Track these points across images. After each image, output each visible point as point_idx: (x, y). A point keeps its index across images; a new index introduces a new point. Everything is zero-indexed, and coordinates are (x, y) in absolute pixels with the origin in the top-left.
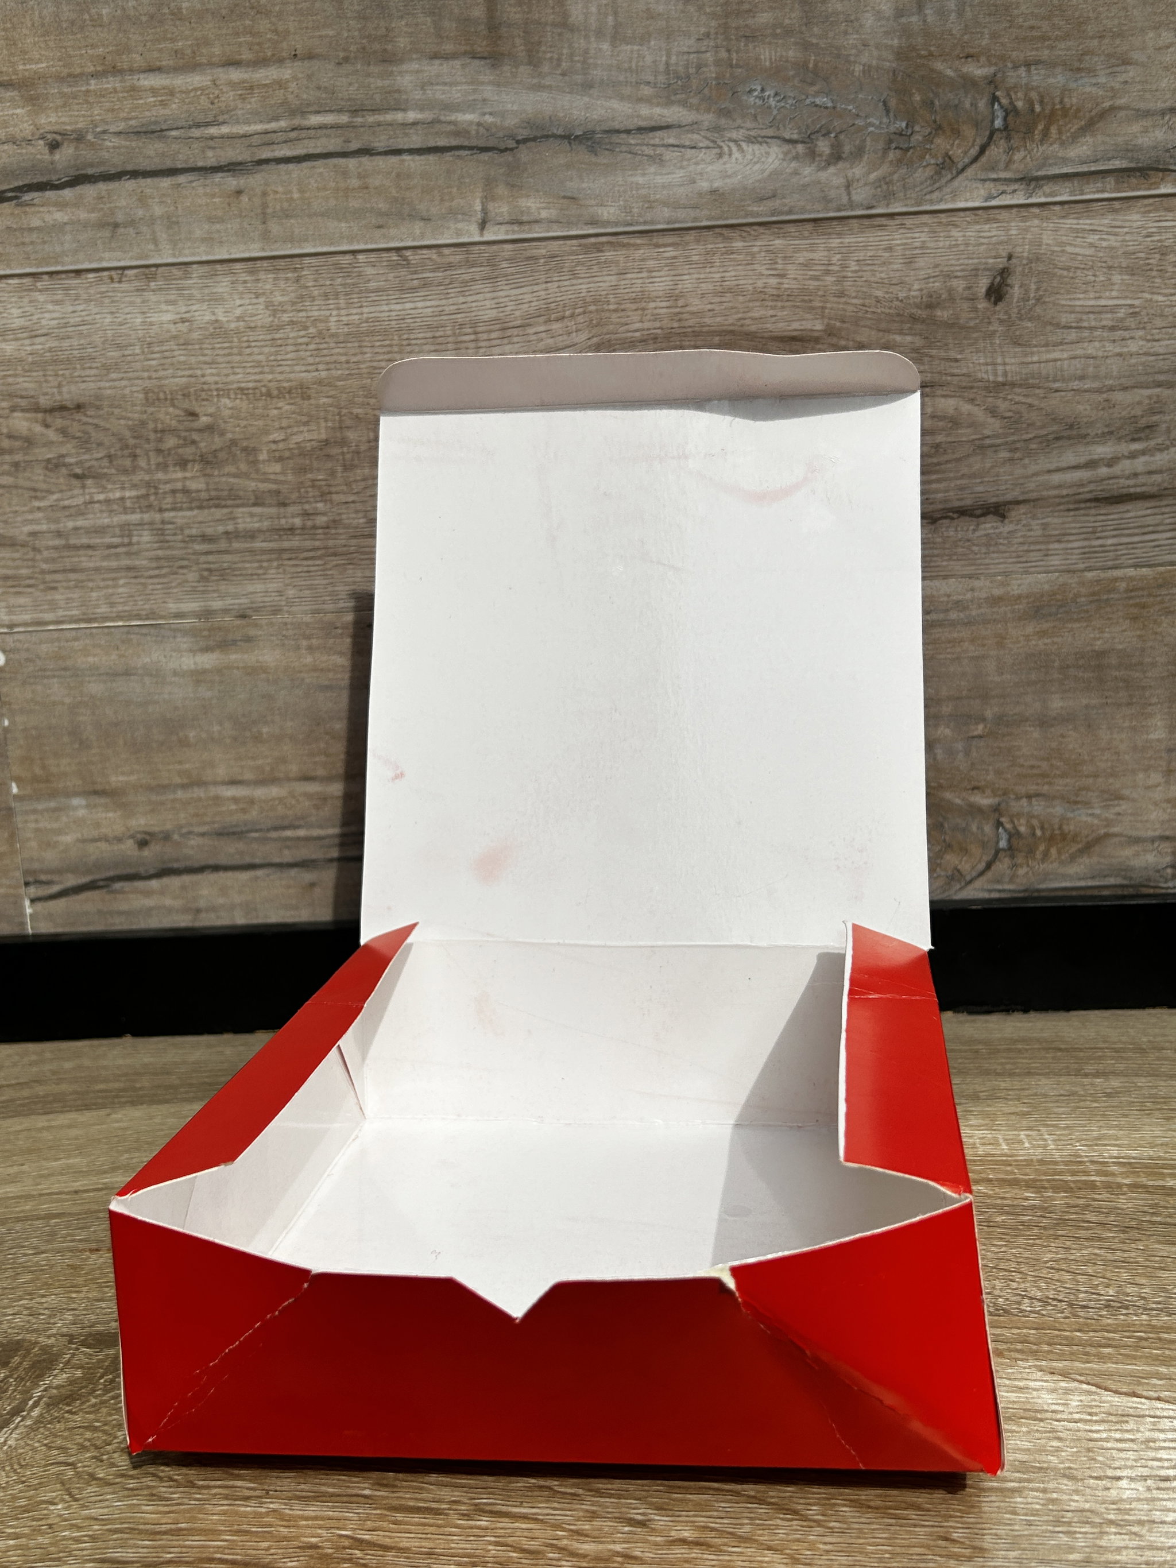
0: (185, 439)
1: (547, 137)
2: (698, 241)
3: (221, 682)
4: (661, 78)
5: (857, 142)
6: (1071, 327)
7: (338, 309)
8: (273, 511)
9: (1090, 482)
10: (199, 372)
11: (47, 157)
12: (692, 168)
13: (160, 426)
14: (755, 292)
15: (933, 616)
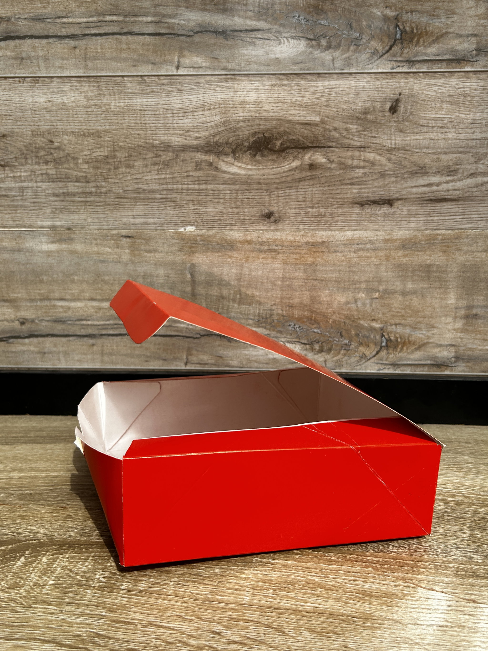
0: (48, 152)
1: (207, 31)
2: (268, 80)
3: (58, 256)
4: (256, 9)
5: (338, 41)
6: (424, 126)
7: (115, 100)
8: (84, 184)
9: (429, 193)
10: (55, 124)
12: (267, 48)
13: (37, 146)
14: (292, 103)
15: (360, 246)
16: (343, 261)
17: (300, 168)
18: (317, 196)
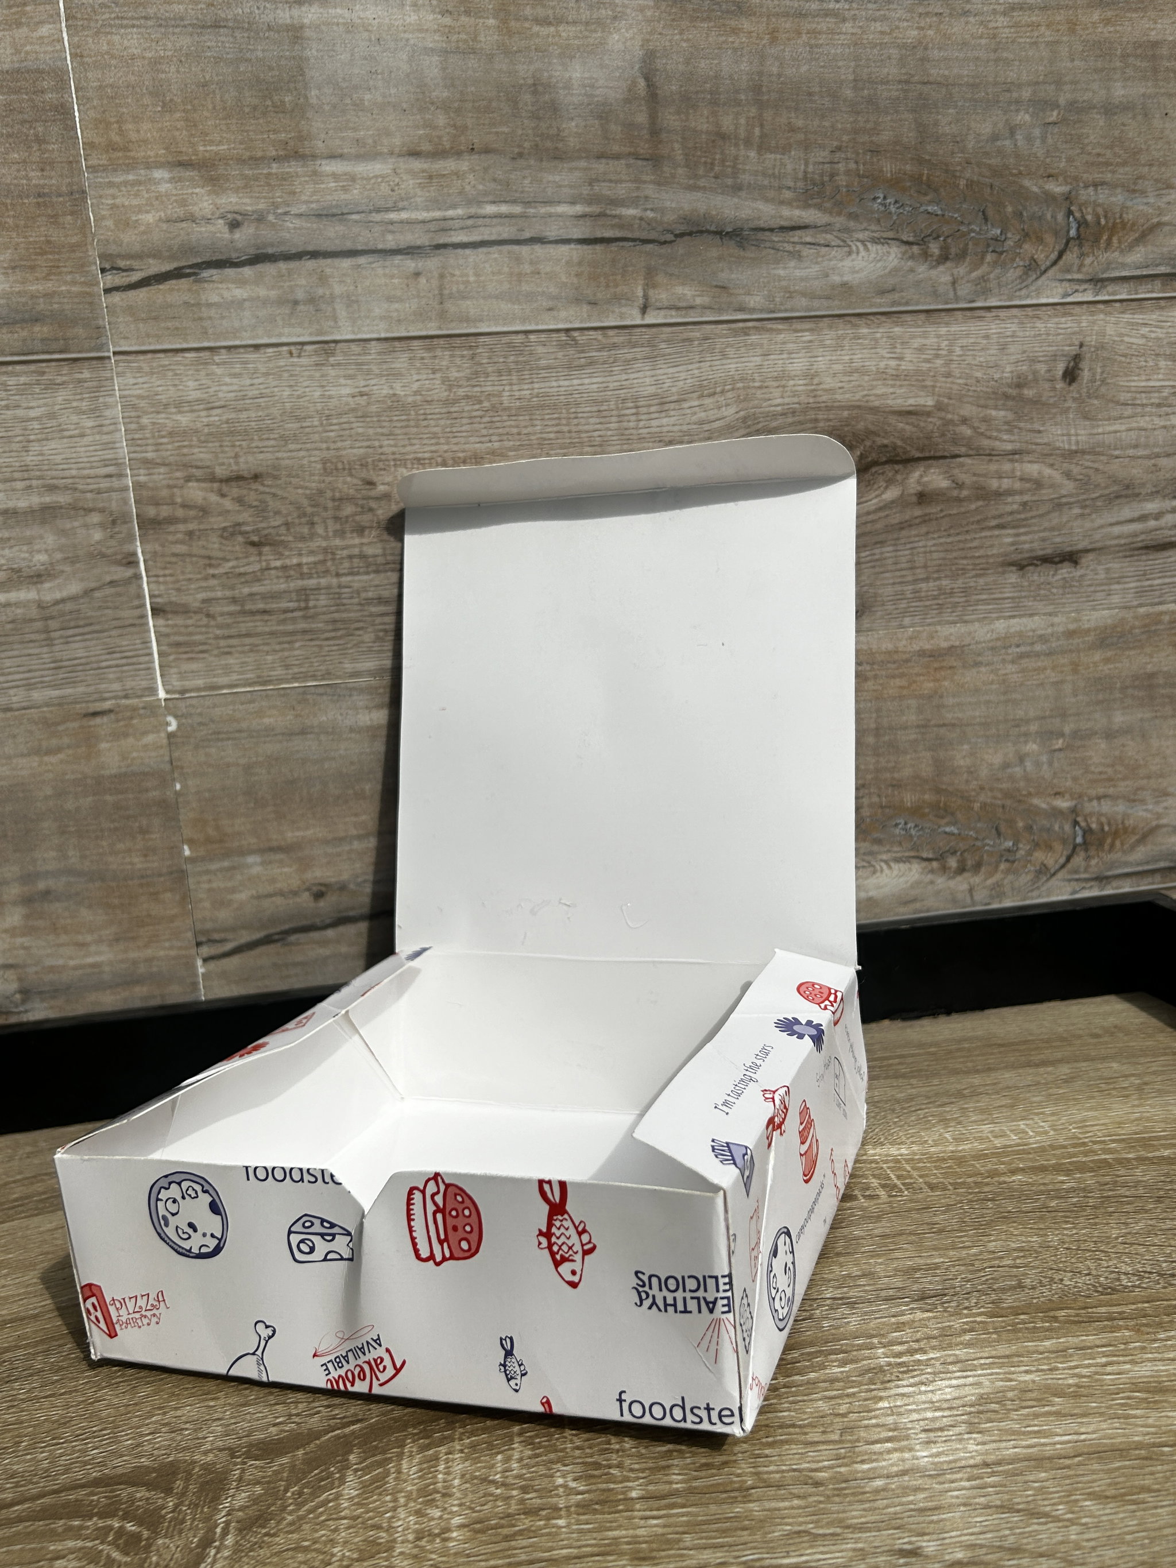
0: (362, 506)
1: (701, 232)
2: (830, 327)
4: (800, 184)
5: (962, 246)
6: (1127, 404)
7: (511, 384)
9: (1142, 533)
10: (377, 444)
11: (227, 236)
12: (825, 263)
13: (337, 495)
14: (878, 372)
15: (1023, 649)
16: (992, 683)
17: (900, 502)
18: (935, 555)
